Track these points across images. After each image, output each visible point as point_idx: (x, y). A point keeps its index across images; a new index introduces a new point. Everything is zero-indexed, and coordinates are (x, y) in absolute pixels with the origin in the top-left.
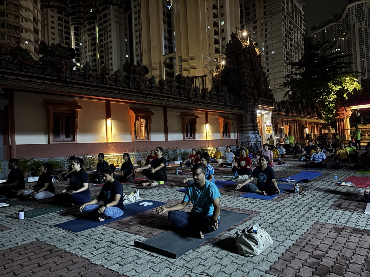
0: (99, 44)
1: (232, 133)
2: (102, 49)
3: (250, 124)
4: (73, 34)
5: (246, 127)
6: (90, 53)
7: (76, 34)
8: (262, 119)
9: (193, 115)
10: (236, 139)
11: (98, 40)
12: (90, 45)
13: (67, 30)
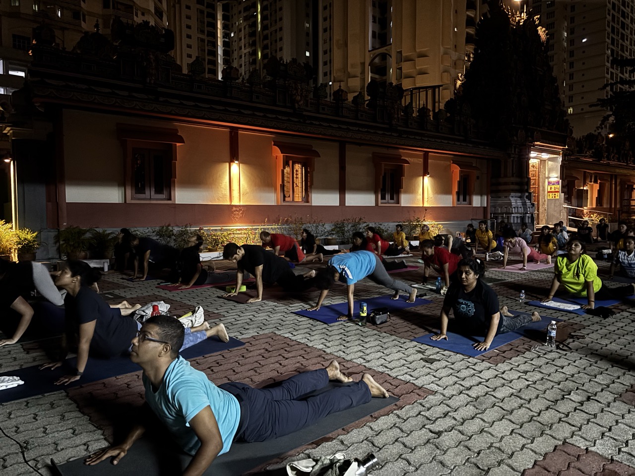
0: (261, 33)
1: (477, 194)
2: (265, 42)
3: (514, 179)
4: (219, 16)
5: (506, 184)
6: (247, 50)
7: (225, 18)
8: (542, 170)
9: (398, 158)
10: (484, 207)
11: (259, 26)
12: (247, 36)
13: (210, 10)
